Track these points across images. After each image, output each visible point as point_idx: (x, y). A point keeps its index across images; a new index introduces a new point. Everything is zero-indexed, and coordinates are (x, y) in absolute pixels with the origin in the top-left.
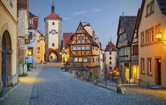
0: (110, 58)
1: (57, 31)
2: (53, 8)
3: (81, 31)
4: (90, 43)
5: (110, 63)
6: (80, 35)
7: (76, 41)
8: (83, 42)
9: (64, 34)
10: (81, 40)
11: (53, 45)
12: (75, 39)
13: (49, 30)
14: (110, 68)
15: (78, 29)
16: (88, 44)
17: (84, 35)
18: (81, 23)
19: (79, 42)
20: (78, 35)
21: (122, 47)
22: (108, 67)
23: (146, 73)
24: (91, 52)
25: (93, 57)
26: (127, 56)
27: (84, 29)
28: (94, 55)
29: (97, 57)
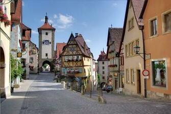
0: (103, 68)
1: (51, 41)
2: (46, 18)
3: (72, 43)
4: (81, 53)
5: (103, 73)
6: (71, 46)
7: (68, 52)
8: (74, 53)
9: (57, 44)
10: (73, 51)
11: (47, 55)
12: (67, 50)
14: (103, 78)
15: (69, 40)
16: (80, 55)
17: (75, 46)
18: (72, 35)
19: (71, 53)
20: (70, 46)
23: (130, 82)
24: (83, 62)
26: (116, 66)
27: (75, 40)
29: (88, 67)
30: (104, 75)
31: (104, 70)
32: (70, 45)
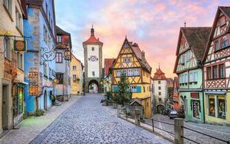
0: (160, 88)
1: (98, 57)
2: (92, 31)
3: (127, 51)
4: (139, 65)
5: (160, 93)
6: (125, 56)
7: (121, 63)
8: (130, 65)
9: (105, 60)
10: (127, 63)
11: (93, 73)
12: (119, 61)
13: (89, 57)
14: (160, 99)
15: (122, 48)
16: (137, 67)
17: (131, 55)
18: (126, 40)
20: (123, 56)
21: (184, 72)
22: (157, 98)
24: (141, 78)
25: (144, 85)
26: (196, 83)
28: (145, 83)
29: (148, 85)
30: (160, 96)
31: (160, 91)
32: (123, 54)
